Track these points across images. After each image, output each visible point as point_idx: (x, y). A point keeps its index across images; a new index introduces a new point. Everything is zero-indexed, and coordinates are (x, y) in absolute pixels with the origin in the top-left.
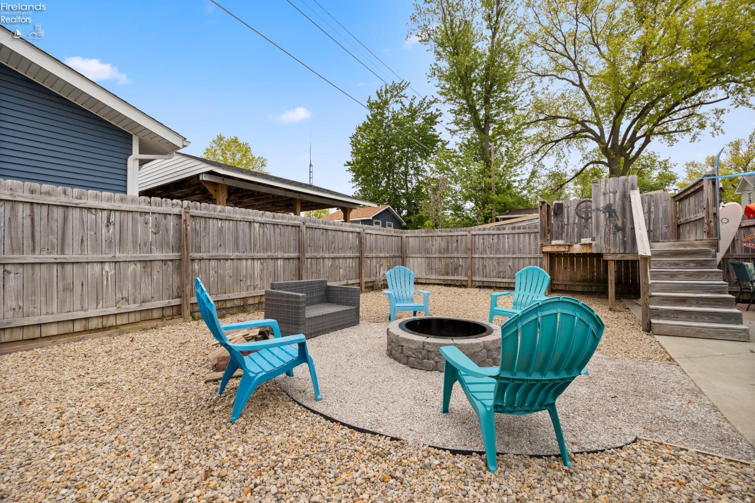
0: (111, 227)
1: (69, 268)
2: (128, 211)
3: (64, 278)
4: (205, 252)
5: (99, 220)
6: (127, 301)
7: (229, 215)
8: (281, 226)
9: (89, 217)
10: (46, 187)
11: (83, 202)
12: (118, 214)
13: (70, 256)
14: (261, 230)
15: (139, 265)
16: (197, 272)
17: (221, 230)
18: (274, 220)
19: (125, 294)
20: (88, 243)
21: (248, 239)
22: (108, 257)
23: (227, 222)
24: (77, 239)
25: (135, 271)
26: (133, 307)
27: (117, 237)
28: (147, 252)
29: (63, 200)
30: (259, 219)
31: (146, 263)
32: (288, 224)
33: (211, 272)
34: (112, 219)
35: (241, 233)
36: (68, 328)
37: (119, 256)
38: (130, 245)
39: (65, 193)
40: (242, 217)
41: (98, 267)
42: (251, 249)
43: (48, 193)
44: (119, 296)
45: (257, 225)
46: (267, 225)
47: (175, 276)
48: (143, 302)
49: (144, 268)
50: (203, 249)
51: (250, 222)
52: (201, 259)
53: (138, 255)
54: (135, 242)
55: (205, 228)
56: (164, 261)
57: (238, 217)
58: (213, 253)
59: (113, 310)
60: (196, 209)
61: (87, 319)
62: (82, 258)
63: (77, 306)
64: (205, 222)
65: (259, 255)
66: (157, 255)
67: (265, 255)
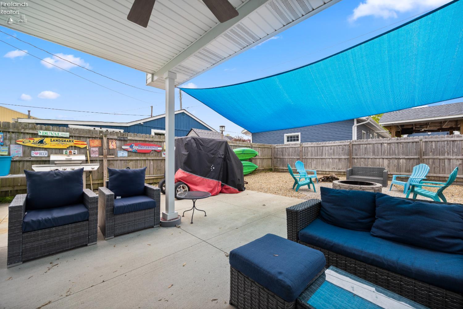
0: (332, 150)
1: (323, 160)
2: (335, 146)
3: (322, 162)
4: (359, 156)
5: (329, 149)
6: (335, 168)
7: (369, 142)
8: (404, 143)
9: (327, 148)
10: (320, 143)
11: (325, 145)
12: (333, 146)
13: (323, 157)
14: (389, 146)
15: (338, 159)
16: (356, 162)
17: (366, 148)
18: (398, 141)
19: (334, 167)
20: (327, 154)
21: (380, 150)
22: (330, 157)
23: (369, 145)
24: (325, 153)
25: (337, 161)
26: (336, 170)
27: (333, 152)
28: (340, 156)
29: (322, 145)
30: (387, 142)
31: (339, 159)
32: (408, 142)
33: (362, 163)
34: (332, 148)
35: (376, 148)
36: (322, 173)
37: (333, 157)
38: (336, 154)
39: (322, 143)
40: (376, 142)
41: (328, 160)
42: (382, 154)
43: (320, 144)
44: (333, 167)
45: (386, 145)
46: (393, 144)
47: (348, 163)
48: (339, 169)
49: (339, 160)
50: (358, 155)
51: (382, 144)
52: (357, 158)
53: (337, 157)
54: (337, 154)
55: (359, 148)
56: (345, 159)
57: (374, 142)
58: (363, 156)
59: (331, 170)
60: (356, 142)
61: (326, 171)
62: (325, 157)
63: (324, 168)
64: (359, 146)
65: (386, 157)
66: (343, 157)
67: (391, 157)
